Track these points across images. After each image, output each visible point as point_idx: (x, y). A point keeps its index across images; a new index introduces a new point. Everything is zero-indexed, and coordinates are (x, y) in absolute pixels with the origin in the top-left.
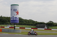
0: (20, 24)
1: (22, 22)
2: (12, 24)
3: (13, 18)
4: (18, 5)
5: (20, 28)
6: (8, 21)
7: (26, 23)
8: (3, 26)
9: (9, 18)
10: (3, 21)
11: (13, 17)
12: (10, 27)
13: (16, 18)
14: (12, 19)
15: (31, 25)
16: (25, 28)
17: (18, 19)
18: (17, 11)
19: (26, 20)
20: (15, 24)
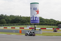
0: (41, 24)
1: (43, 22)
2: (32, 25)
3: (33, 18)
4: (38, 3)
6: (28, 21)
7: (46, 23)
8: (22, 26)
9: (29, 18)
11: (33, 16)
12: (30, 28)
13: (37, 17)
14: (32, 19)
15: (53, 25)
16: (46, 29)
17: (38, 19)
18: (37, 10)
19: (47, 19)
20: (35, 24)
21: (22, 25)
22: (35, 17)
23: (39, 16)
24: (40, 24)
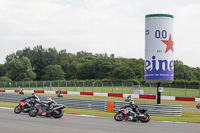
0: (178, 83)
1: (185, 78)
2: (148, 85)
3: (154, 62)
4: (172, 17)
5: (177, 99)
6: (137, 74)
7: (197, 81)
8: (117, 90)
9: (140, 62)
10: (119, 72)
11: (154, 57)
12: (141, 96)
13: (166, 61)
14: (151, 66)
16: (193, 99)
17: (171, 67)
18: (167, 39)
19: (198, 69)
20: (159, 85)
21: (118, 84)
22: (161, 62)
23: (171, 57)
24: (174, 85)
